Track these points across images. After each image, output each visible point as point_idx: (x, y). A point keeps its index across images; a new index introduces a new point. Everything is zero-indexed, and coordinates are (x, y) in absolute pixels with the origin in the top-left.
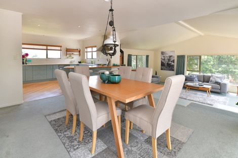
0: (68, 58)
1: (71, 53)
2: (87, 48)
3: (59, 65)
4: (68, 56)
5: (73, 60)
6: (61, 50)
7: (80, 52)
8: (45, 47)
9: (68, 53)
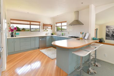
0: (44, 31)
1: (47, 27)
2: (56, 23)
3: (39, 37)
4: (44, 29)
5: (47, 32)
6: (40, 25)
7: (52, 26)
8: (29, 23)
9: (44, 27)
